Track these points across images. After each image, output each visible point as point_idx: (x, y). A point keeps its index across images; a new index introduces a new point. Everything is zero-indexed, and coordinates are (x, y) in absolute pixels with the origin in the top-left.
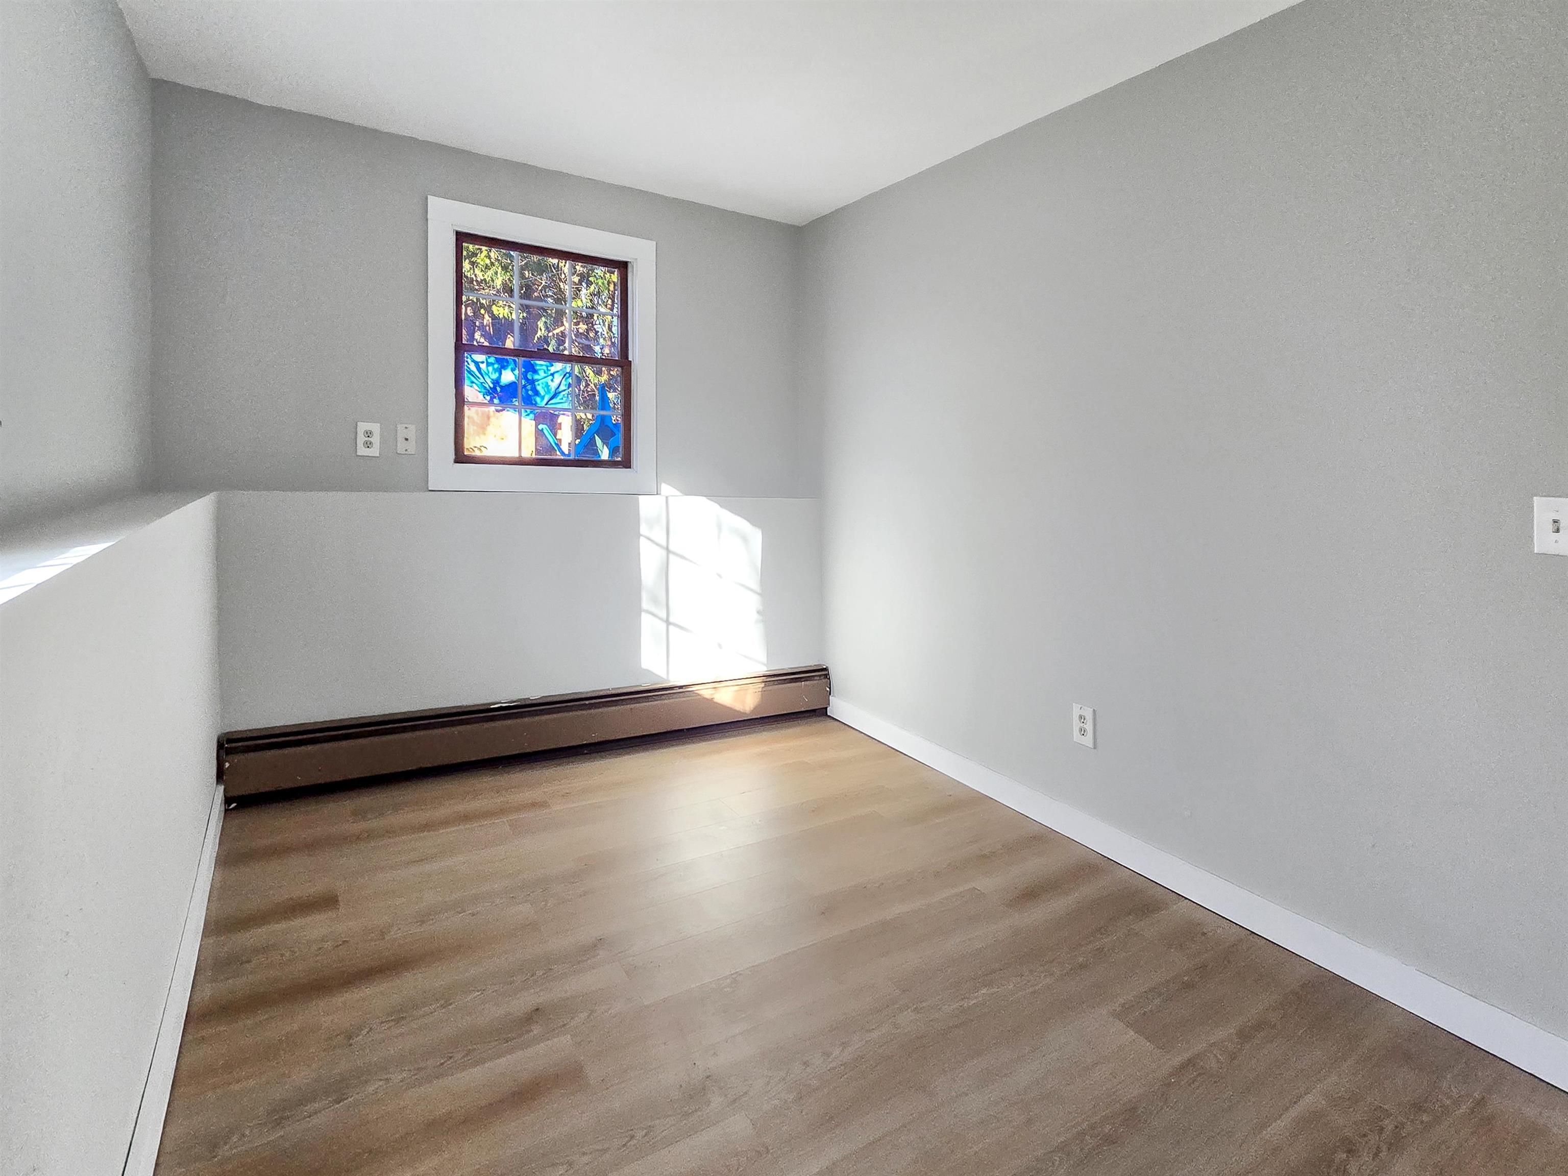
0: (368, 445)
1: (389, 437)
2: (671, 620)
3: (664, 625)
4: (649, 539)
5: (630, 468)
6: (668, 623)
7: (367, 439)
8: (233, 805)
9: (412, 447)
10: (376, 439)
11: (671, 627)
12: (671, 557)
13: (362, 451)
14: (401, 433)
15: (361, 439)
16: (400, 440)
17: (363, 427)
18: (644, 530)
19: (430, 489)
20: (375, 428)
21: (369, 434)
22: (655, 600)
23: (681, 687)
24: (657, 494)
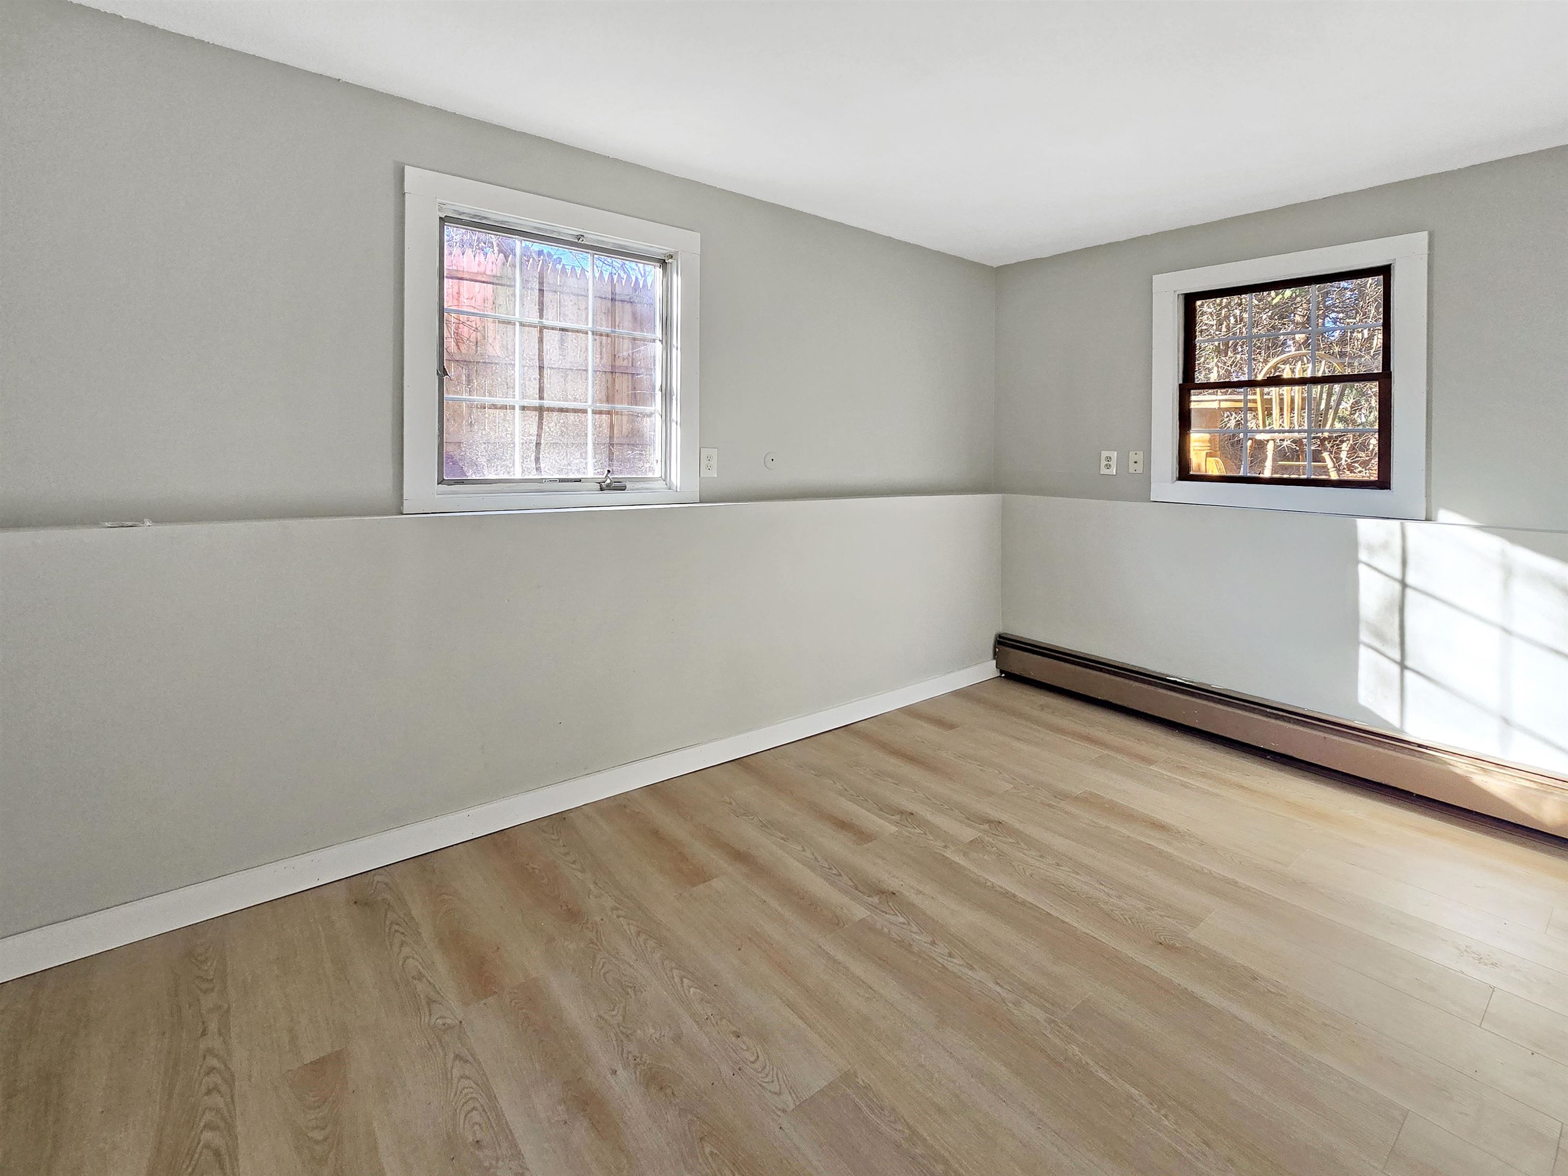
0: (1108, 467)
1: (1123, 462)
2: (1409, 663)
3: (1396, 669)
4: (1369, 565)
5: (1389, 488)
6: (1403, 666)
7: (1107, 463)
8: (1003, 675)
9: (1140, 468)
10: (1113, 463)
11: (1408, 674)
12: (1409, 592)
13: (1104, 471)
14: (1132, 457)
15: (1103, 463)
16: (1131, 463)
17: (1105, 454)
18: (1363, 556)
19: (1151, 500)
20: (1114, 455)
21: (1109, 459)
22: (1378, 634)
23: (1420, 746)
24: (1427, 520)
